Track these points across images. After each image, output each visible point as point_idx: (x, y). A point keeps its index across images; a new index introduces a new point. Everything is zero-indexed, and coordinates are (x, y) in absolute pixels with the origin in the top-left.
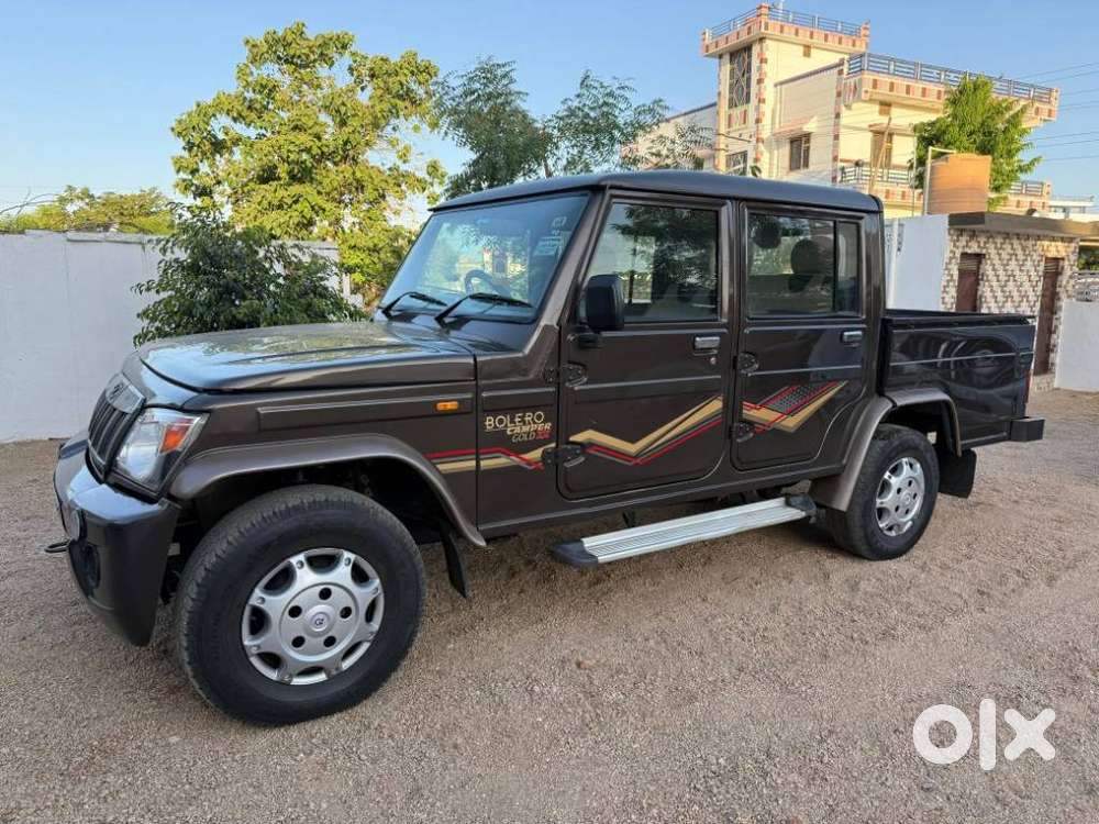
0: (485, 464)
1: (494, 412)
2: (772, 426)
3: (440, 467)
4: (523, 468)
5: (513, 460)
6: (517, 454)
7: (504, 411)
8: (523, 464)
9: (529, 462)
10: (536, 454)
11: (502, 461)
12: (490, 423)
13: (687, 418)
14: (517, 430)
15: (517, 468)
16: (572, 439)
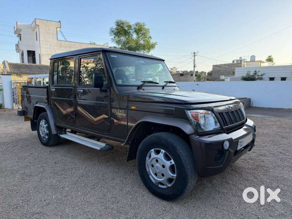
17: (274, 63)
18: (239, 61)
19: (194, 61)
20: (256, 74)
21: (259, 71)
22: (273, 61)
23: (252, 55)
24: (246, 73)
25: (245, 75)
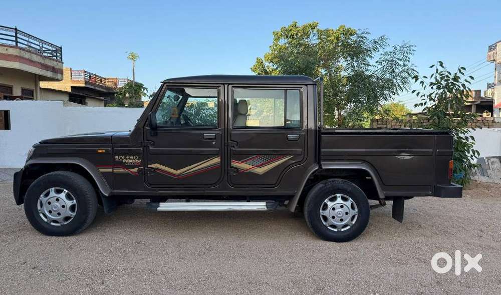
0: (116, 171)
1: (119, 155)
2: (249, 171)
3: (100, 170)
4: (130, 174)
5: (126, 171)
6: (127, 169)
7: (122, 154)
8: (130, 173)
9: (132, 172)
10: (136, 170)
11: (121, 171)
12: (117, 158)
13: (202, 164)
14: (127, 161)
15: (128, 174)
16: (149, 166)
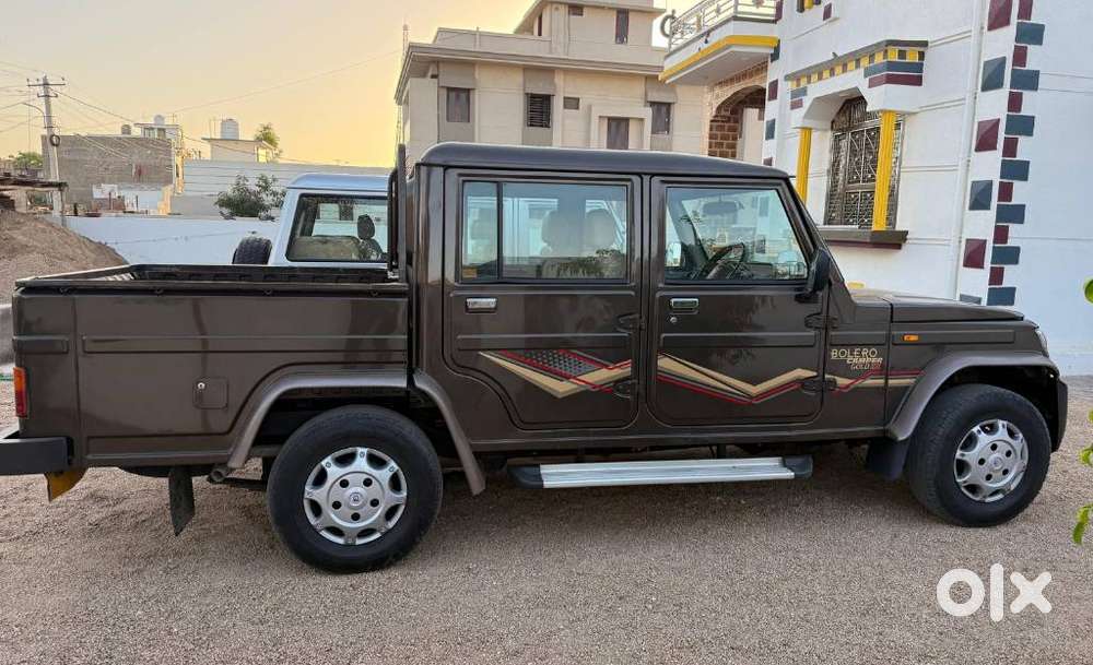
17: (280, 152)
18: (152, 129)
19: (49, 117)
20: (266, 188)
21: (274, 180)
22: (275, 145)
23: (225, 118)
24: (234, 181)
25: (229, 190)
